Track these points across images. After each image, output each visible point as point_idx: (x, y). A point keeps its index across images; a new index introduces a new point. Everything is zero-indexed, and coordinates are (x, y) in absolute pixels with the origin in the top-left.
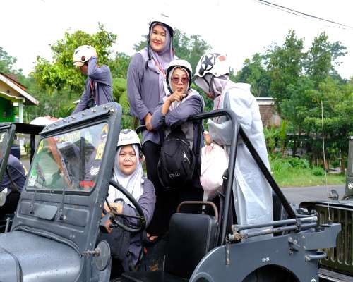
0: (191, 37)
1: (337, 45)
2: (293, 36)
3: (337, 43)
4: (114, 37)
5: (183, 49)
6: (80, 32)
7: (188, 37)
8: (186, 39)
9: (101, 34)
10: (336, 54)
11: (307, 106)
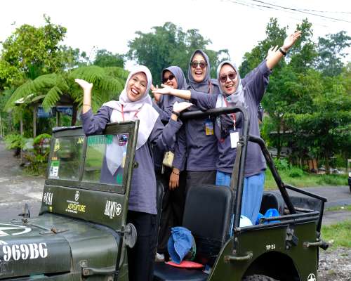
0: (188, 31)
1: (342, 34)
2: (275, 24)
3: (341, 33)
4: (64, 30)
5: (179, 44)
6: (26, 26)
7: (184, 31)
8: (182, 34)
9: (49, 28)
10: (340, 45)
11: (288, 101)
